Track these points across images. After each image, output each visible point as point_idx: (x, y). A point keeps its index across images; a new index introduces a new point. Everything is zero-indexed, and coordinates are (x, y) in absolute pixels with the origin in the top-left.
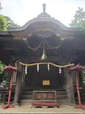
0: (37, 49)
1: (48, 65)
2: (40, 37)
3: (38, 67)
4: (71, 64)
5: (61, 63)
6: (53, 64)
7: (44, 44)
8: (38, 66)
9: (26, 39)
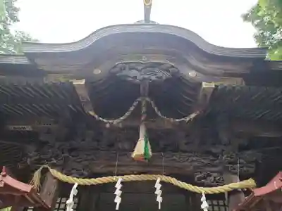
0: (118, 123)
1: (158, 186)
2: (130, 79)
3: (118, 192)
4: (241, 180)
5: (205, 178)
6: (174, 181)
7: (144, 110)
8: (118, 186)
9: (83, 82)
